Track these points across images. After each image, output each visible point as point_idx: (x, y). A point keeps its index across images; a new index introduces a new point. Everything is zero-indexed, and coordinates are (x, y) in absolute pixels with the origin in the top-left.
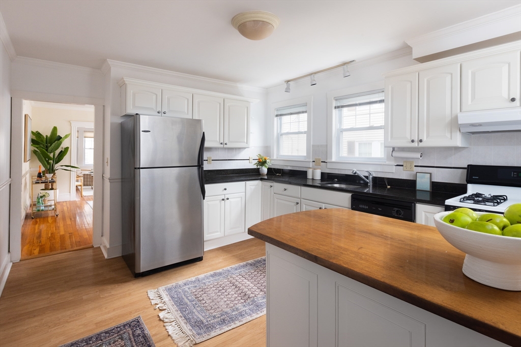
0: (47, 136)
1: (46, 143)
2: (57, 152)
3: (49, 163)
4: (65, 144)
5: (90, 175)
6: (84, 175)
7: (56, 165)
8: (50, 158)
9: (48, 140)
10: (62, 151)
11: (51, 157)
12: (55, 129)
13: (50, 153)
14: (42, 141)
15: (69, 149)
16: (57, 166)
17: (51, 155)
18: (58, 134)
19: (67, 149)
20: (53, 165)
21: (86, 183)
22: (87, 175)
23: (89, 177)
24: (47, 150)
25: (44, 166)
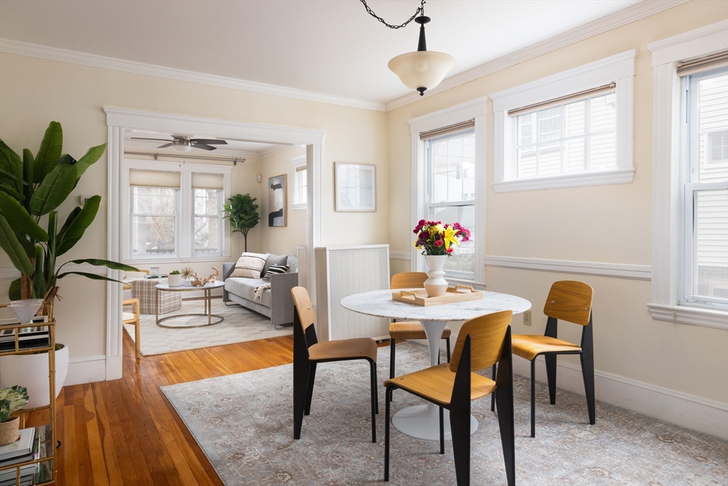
0: (26, 152)
1: (25, 178)
2: (64, 211)
3: (33, 253)
4: (87, 185)
5: (149, 284)
6: (134, 283)
7: (60, 260)
8: (38, 235)
9: (31, 168)
10: (77, 210)
11: (39, 230)
12: (54, 131)
13: (39, 214)
14: (10, 168)
15: (101, 203)
16: (63, 263)
17: (43, 223)
18: (66, 150)
19: (93, 202)
20: (47, 259)
21: (145, 306)
22: (142, 283)
23: (145, 289)
24: (26, 203)
25: (19, 263)
